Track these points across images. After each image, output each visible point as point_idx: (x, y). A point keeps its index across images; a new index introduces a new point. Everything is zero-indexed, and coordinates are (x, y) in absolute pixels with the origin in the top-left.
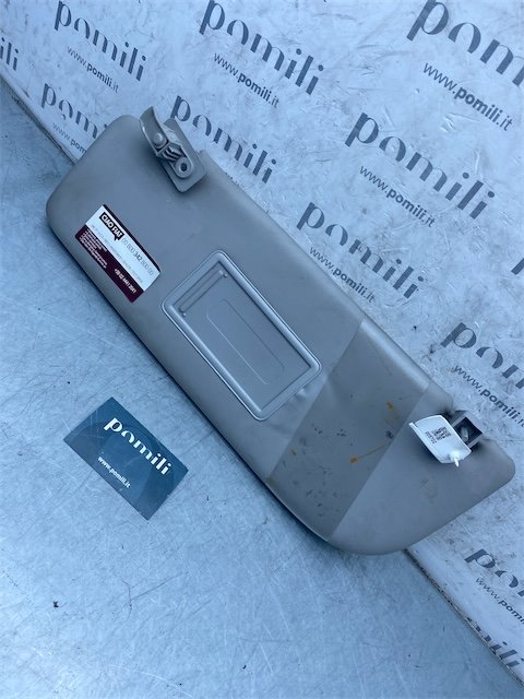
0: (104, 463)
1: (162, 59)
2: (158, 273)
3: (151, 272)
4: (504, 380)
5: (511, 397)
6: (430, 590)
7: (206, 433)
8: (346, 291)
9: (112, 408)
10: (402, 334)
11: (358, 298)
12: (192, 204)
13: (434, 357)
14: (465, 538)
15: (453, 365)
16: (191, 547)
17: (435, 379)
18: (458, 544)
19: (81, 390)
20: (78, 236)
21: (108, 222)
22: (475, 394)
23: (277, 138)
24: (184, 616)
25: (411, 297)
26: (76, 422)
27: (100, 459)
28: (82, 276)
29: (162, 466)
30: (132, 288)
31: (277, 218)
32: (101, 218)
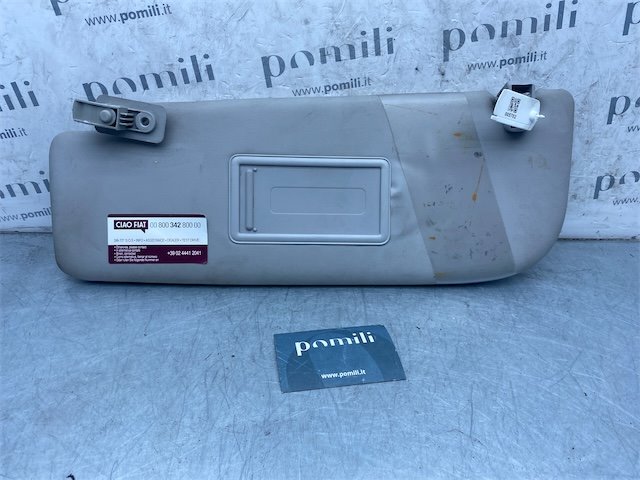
0: (330, 376)
1: (44, 68)
2: (204, 220)
3: (197, 225)
4: (506, 40)
5: (520, 47)
6: (596, 245)
7: (360, 295)
8: (345, 95)
9: (284, 342)
10: (412, 84)
11: (358, 91)
12: (177, 145)
13: (448, 76)
14: (580, 183)
15: (465, 68)
16: (453, 365)
17: (462, 91)
18: (580, 193)
19: (248, 352)
21: (125, 225)
22: (497, 72)
23: (193, 35)
24: (512, 408)
25: (394, 50)
26: (274, 374)
27: (324, 376)
30: (195, 253)
31: (245, 96)
32: (116, 228)
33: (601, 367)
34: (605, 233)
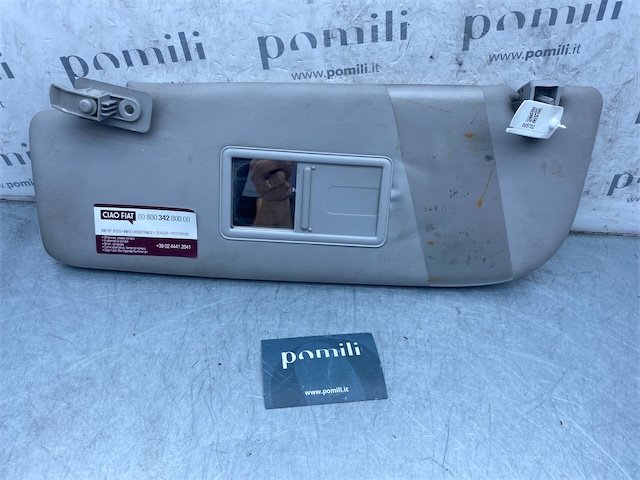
0: (313, 393)
1: (16, 39)
2: (194, 215)
3: (187, 219)
4: (536, 30)
5: (551, 39)
6: (601, 241)
8: (350, 82)
9: (271, 349)
10: (425, 73)
11: (364, 77)
12: (164, 133)
13: (466, 67)
14: (595, 180)
15: (485, 58)
16: (435, 384)
17: (480, 83)
18: (594, 190)
19: (234, 359)
20: (100, 249)
21: (112, 215)
22: (521, 64)
23: (180, 10)
24: (487, 436)
25: (408, 38)
26: (259, 387)
27: (307, 393)
28: (136, 277)
29: (351, 350)
30: (185, 247)
31: (240, 78)
32: (102, 218)
33: (581, 391)
34: (613, 227)
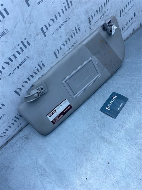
2: (67, 100)
8: (73, 48)
11: (76, 45)
13: (91, 28)
15: (94, 24)
17: (95, 30)
19: (100, 117)
20: (54, 124)
21: (51, 114)
22: (100, 20)
23: (36, 59)
27: (118, 110)
30: (69, 108)
32: (50, 117)
